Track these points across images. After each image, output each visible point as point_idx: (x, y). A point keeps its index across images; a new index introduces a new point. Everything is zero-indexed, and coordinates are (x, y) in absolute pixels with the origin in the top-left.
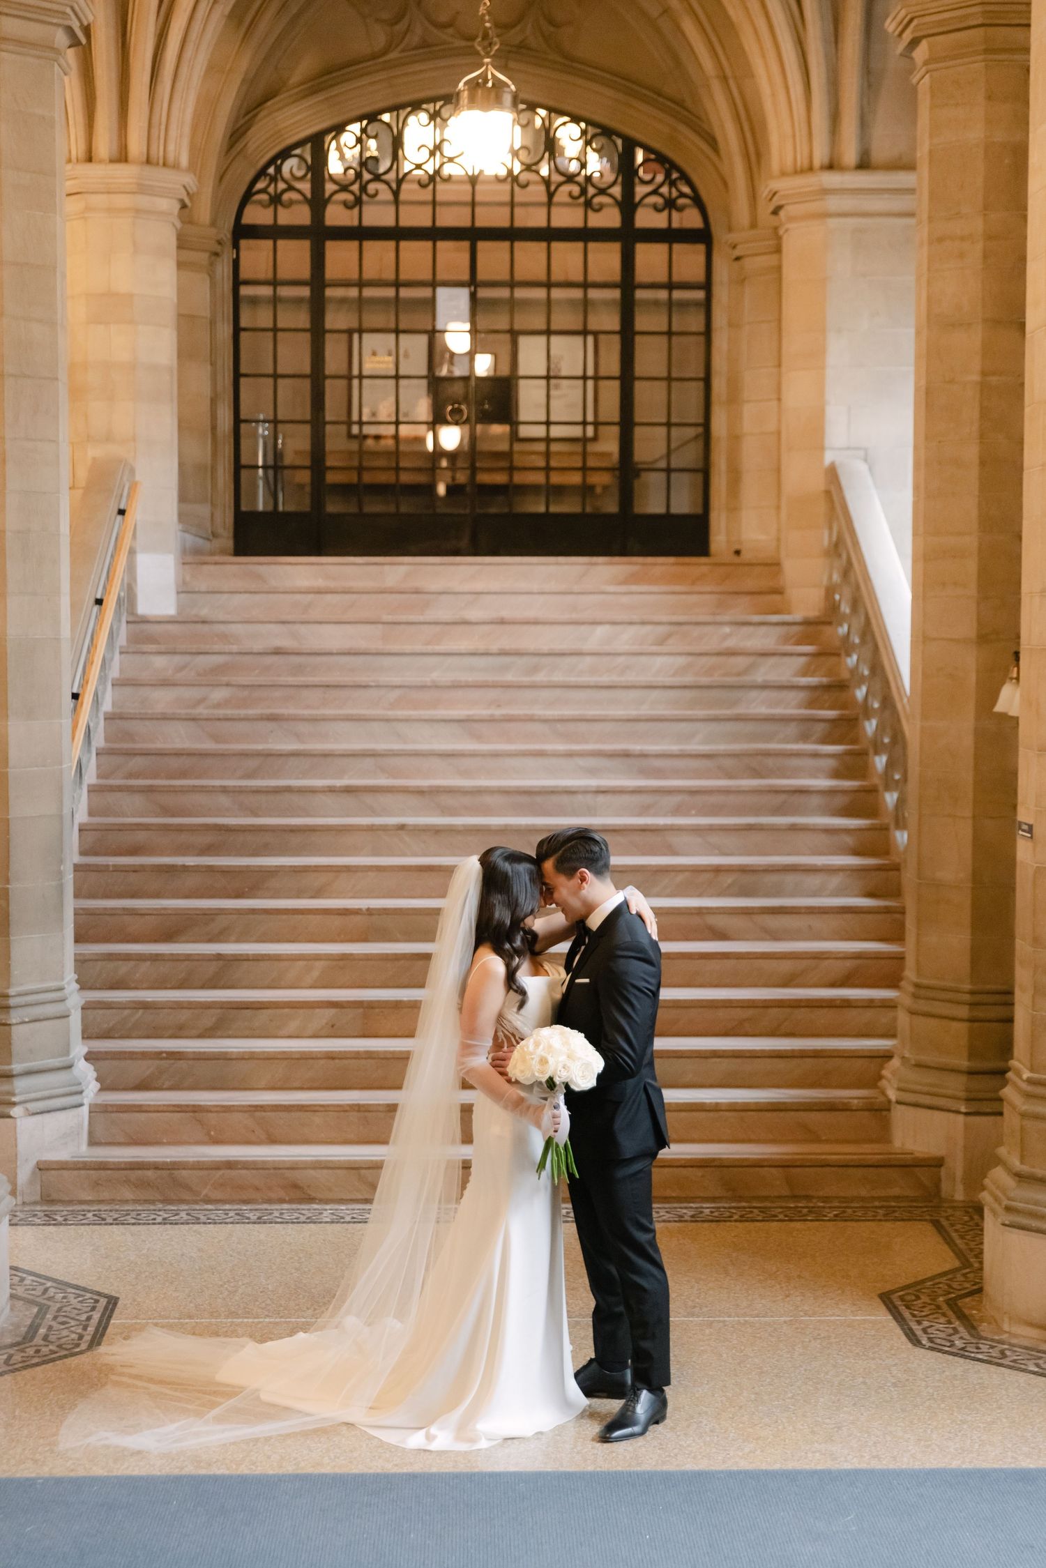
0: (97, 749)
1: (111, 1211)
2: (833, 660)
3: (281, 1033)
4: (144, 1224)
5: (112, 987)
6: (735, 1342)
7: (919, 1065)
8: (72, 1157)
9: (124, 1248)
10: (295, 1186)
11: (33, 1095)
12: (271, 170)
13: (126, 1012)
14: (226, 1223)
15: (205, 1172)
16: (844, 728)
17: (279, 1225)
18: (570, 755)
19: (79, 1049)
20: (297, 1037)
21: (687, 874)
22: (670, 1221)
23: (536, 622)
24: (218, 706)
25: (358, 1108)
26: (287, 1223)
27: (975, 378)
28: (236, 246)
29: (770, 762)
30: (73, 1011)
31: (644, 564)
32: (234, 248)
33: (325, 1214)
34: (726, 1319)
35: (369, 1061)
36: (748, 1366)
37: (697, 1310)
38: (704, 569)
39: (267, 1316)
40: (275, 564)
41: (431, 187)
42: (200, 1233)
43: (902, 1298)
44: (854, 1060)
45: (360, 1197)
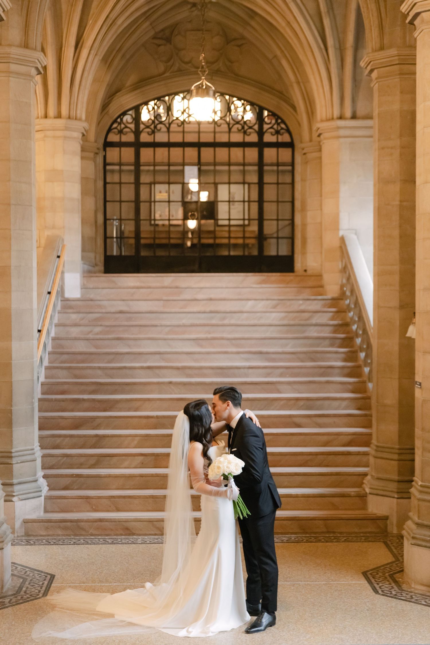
0: (48, 352)
1: (53, 539)
2: (344, 314)
3: (122, 466)
4: (66, 544)
5: (54, 448)
6: (303, 592)
7: (378, 479)
8: (37, 517)
9: (58, 555)
10: (127, 529)
11: (21, 492)
12: (119, 120)
13: (60, 458)
14: (99, 544)
15: (91, 523)
16: (348, 341)
17: (120, 545)
18: (238, 353)
19: (40, 473)
20: (128, 468)
21: (285, 401)
22: (278, 543)
23: (224, 300)
24: (97, 334)
25: (152, 497)
26: (124, 544)
27: (398, 203)
28: (105, 150)
29: (318, 355)
30: (38, 458)
31: (268, 276)
32: (104, 151)
33: (139, 540)
34: (300, 583)
35: (157, 477)
36: (309, 602)
37: (288, 579)
38: (292, 278)
39: (115, 582)
40: (120, 277)
41: (182, 126)
42: (88, 548)
43: (371, 574)
44: (352, 476)
45: (153, 533)
